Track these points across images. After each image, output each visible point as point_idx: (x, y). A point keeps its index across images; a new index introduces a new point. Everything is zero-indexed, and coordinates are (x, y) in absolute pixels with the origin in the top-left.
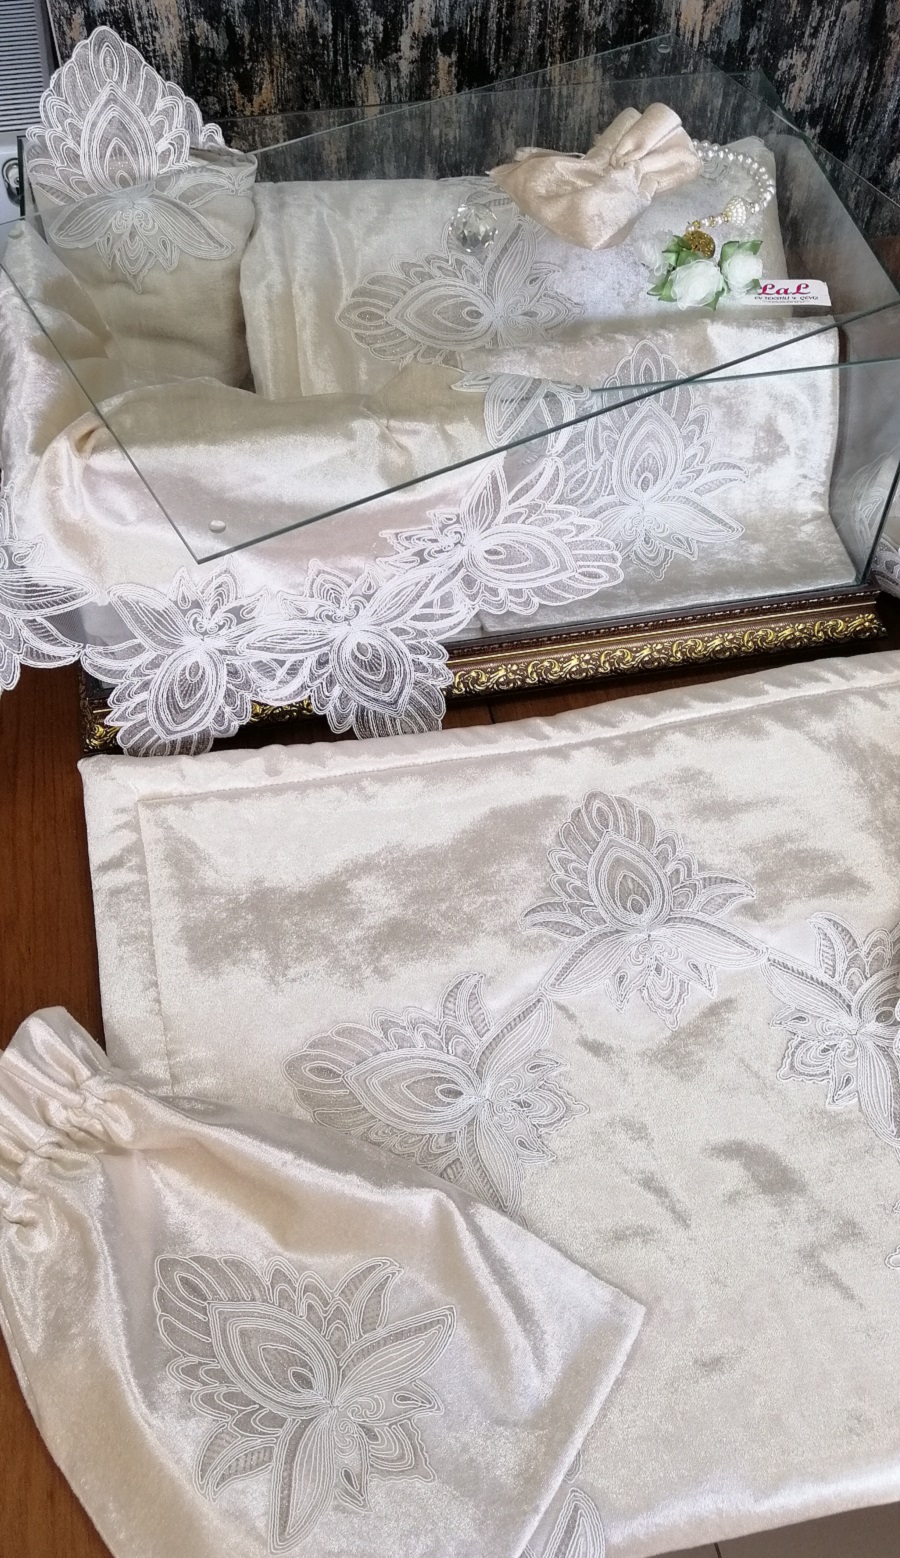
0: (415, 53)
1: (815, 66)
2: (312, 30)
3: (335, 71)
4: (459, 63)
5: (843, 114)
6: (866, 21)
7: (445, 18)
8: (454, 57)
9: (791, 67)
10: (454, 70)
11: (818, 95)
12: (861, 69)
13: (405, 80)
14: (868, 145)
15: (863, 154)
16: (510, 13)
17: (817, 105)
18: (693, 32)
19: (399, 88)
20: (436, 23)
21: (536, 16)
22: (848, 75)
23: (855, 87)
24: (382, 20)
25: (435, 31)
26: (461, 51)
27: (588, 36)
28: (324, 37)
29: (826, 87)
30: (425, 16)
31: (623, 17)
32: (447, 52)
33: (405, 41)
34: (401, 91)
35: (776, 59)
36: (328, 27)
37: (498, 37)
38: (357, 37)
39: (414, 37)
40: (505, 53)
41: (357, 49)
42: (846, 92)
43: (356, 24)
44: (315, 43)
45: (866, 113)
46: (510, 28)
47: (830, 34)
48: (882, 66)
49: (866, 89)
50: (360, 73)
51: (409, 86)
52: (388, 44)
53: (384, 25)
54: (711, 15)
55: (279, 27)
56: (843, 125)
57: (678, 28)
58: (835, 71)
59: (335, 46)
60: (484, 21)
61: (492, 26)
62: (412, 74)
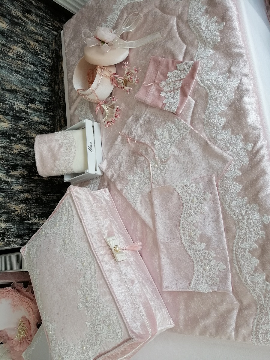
0: (10, 178)
1: (17, 103)
2: (4, 197)
3: (12, 194)
4: (12, 170)
5: (27, 99)
6: (10, 93)
7: (3, 172)
8: (11, 171)
9: (17, 107)
10: (13, 171)
11: (23, 103)
12: (19, 95)
13: (15, 180)
14: (33, 95)
15: (35, 96)
16: (3, 159)
17: (25, 103)
18: (9, 125)
19: (16, 182)
20: (4, 173)
21: (4, 154)
22: (20, 97)
23: (22, 96)
24: (3, 184)
25: (6, 174)
26: (10, 169)
27: (9, 145)
28: (5, 195)
29: (22, 101)
30: (2, 175)
31: (5, 138)
32: (10, 172)
33: (7, 180)
34: (17, 181)
35: (16, 110)
36: (3, 194)
37: (7, 162)
38: (5, 189)
39: (6, 178)
40: (11, 161)
41: (8, 189)
42: (23, 98)
43: (3, 189)
44: (6, 197)
45: (27, 94)
46: (6, 160)
47: (12, 100)
48: (18, 91)
49: (23, 94)
50: (13, 189)
51: (16, 180)
52: (8, 183)
53: (4, 183)
54: (6, 122)
55: (3, 204)
56: (29, 99)
57: (8, 128)
58: (19, 99)
59: (7, 193)
60: (4, 164)
61: (5, 163)
62: (14, 179)
